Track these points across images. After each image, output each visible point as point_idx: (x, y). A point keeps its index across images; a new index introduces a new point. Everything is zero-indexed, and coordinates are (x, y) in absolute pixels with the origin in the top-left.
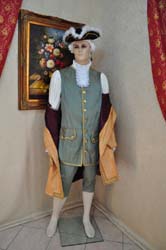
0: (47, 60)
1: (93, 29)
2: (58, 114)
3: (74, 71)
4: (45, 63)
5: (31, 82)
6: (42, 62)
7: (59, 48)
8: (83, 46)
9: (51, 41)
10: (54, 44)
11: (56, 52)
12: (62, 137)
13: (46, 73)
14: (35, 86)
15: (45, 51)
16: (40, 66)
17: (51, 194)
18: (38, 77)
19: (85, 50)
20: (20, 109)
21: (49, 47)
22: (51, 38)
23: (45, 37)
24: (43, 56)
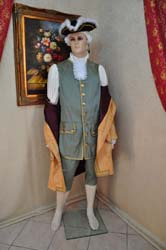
0: (43, 55)
1: (88, 20)
2: (57, 108)
3: (72, 64)
4: (42, 58)
5: (29, 77)
6: (39, 56)
7: (55, 41)
8: (80, 39)
9: (47, 34)
10: (50, 37)
11: (53, 45)
12: (61, 132)
13: (43, 67)
15: (42, 45)
16: (37, 60)
17: (54, 189)
18: (34, 72)
19: (81, 42)
20: (19, 105)
21: (45, 41)
22: (47, 31)
23: (41, 30)
24: (40, 50)
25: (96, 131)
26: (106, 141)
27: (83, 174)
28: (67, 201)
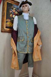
0: (13, 15)
5: (7, 22)
6: (11, 15)
7: (17, 11)
8: (26, 6)
9: (14, 9)
10: (15, 10)
11: (16, 13)
13: (12, 19)
14: (8, 24)
15: (12, 12)
16: (10, 16)
18: (9, 20)
21: (14, 11)
22: (15, 8)
23: (12, 7)
24: (11, 13)
25: (33, 40)
26: (38, 44)
27: (27, 63)
28: (20, 74)
